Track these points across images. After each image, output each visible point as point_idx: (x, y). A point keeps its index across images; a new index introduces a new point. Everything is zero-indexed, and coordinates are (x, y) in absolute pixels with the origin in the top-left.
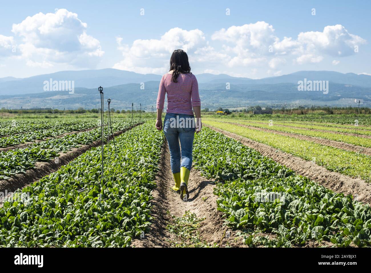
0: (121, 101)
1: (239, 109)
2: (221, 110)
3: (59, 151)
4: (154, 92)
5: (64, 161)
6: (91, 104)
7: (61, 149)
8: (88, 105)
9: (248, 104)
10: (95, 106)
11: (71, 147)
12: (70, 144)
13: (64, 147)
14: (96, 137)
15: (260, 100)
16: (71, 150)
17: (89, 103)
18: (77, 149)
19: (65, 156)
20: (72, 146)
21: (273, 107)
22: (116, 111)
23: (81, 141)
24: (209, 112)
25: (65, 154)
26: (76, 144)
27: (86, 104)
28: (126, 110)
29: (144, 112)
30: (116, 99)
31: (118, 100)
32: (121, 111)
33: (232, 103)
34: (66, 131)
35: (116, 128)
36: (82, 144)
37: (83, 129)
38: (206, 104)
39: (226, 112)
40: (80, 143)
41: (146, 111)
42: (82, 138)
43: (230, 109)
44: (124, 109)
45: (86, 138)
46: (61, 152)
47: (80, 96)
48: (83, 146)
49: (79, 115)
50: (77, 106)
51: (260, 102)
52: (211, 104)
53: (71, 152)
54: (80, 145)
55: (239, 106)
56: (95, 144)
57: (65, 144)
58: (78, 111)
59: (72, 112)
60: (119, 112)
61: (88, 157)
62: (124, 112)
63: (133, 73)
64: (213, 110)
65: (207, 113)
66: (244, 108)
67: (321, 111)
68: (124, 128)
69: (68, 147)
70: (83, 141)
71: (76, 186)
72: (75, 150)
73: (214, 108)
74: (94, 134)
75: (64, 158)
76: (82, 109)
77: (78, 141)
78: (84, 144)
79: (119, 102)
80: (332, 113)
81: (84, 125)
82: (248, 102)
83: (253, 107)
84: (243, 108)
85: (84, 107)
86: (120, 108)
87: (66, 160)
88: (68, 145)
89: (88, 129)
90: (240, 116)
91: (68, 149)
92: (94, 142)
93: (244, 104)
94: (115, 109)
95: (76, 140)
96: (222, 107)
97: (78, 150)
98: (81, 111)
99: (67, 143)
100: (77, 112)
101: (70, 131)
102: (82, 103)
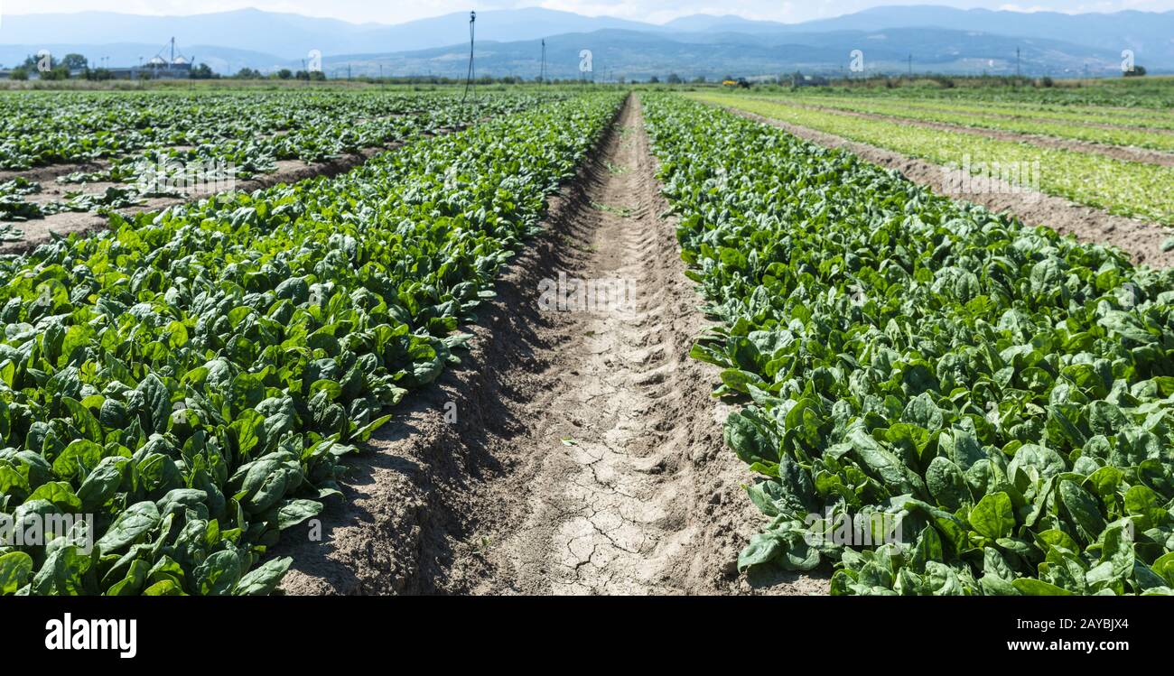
1: (763, 78)
2: (730, 79)
21: (825, 75)
39: (741, 83)
66: (773, 77)
67: (929, 81)
80: (951, 85)
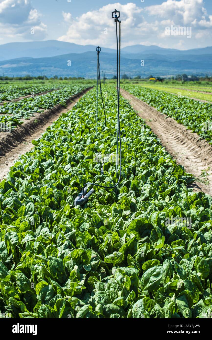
0: (63, 69)
3: (20, 117)
4: (92, 61)
5: (28, 130)
6: (37, 72)
7: (23, 115)
8: (34, 73)
9: (176, 72)
10: (40, 73)
11: (32, 112)
12: (31, 109)
13: (25, 112)
14: (55, 101)
15: (186, 69)
16: (34, 116)
17: (35, 71)
18: (40, 114)
19: (29, 123)
20: (33, 110)
22: (59, 77)
23: (41, 105)
24: (141, 79)
25: (28, 121)
26: (37, 109)
27: (32, 72)
28: (68, 77)
29: (84, 79)
30: (59, 68)
31: (61, 68)
32: (63, 77)
33: (161, 71)
34: (20, 95)
35: (71, 92)
36: (43, 109)
37: (37, 92)
38: (138, 72)
40: (41, 108)
41: (85, 78)
42: (41, 102)
43: (162, 77)
44: (66, 76)
45: (45, 102)
46: (22, 118)
47: (27, 65)
48: (46, 111)
49: (27, 81)
50: (24, 74)
51: (186, 70)
52: (142, 72)
53: (34, 118)
54: (41, 110)
55: (167, 74)
56: (56, 108)
57: (26, 109)
58: (25, 77)
59: (20, 79)
60: (61, 79)
61: (63, 126)
62: (66, 79)
63: (73, 45)
64: (145, 78)
65: (140, 80)
68: (77, 92)
69: (29, 111)
70: (43, 104)
71: (75, 188)
72: (37, 115)
73: (145, 75)
74: (52, 98)
75: (27, 126)
76: (29, 76)
77: (39, 105)
78: (45, 108)
79: (62, 69)
81: (37, 89)
82: (175, 70)
83: (180, 75)
84: (171, 76)
85: (31, 74)
86: (63, 75)
87: (30, 128)
88: (28, 110)
89: (42, 92)
90: (173, 83)
91: (30, 115)
92: (55, 106)
93: (173, 72)
94: (58, 76)
95: (36, 104)
96: (152, 75)
97: (41, 116)
98: (28, 78)
99: (27, 107)
100: (24, 79)
101: (25, 95)
102: (29, 71)
